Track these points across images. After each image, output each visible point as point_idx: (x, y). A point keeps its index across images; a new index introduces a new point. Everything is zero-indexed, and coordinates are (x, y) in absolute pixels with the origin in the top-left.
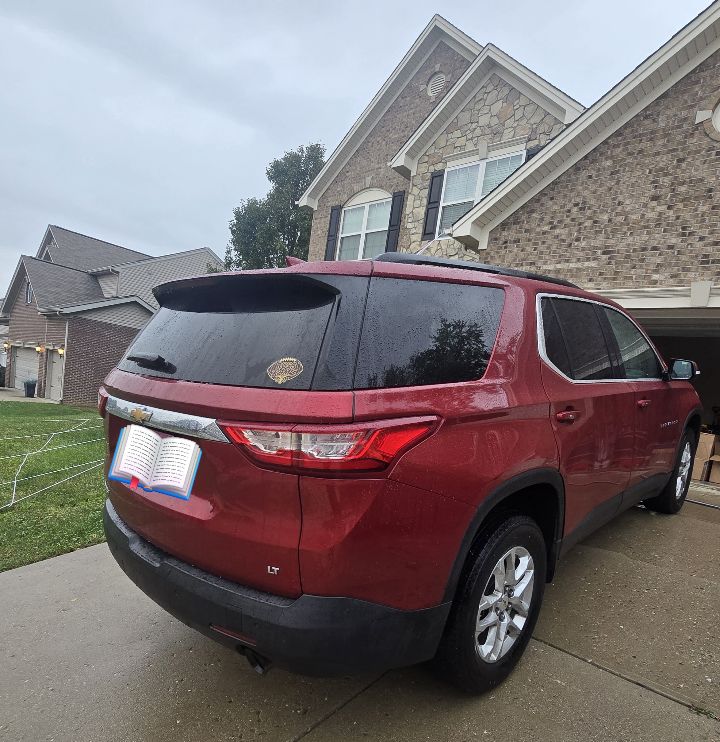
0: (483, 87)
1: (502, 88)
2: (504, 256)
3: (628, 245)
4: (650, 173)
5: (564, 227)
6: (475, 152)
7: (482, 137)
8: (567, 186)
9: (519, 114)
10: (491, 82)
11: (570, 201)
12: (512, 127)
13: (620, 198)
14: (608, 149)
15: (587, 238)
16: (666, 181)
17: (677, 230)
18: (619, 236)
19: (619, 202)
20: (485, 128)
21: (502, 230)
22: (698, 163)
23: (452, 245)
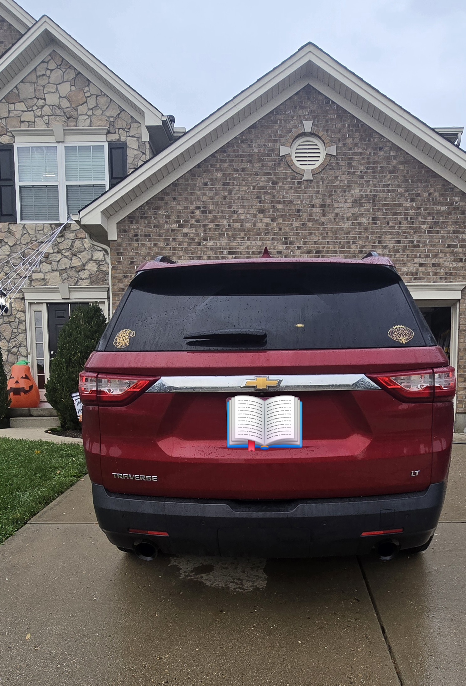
0: (43, 62)
1: (66, 69)
2: (137, 248)
3: (248, 248)
4: (253, 189)
5: (191, 227)
6: (50, 133)
7: (53, 117)
8: (186, 190)
9: (92, 103)
10: (52, 58)
11: (192, 203)
12: (86, 114)
13: (234, 207)
14: (217, 162)
15: (213, 239)
16: (267, 198)
17: (281, 240)
18: (239, 240)
19: (234, 211)
20: (55, 109)
21: (129, 222)
22: (286, 187)
23: (41, 230)
